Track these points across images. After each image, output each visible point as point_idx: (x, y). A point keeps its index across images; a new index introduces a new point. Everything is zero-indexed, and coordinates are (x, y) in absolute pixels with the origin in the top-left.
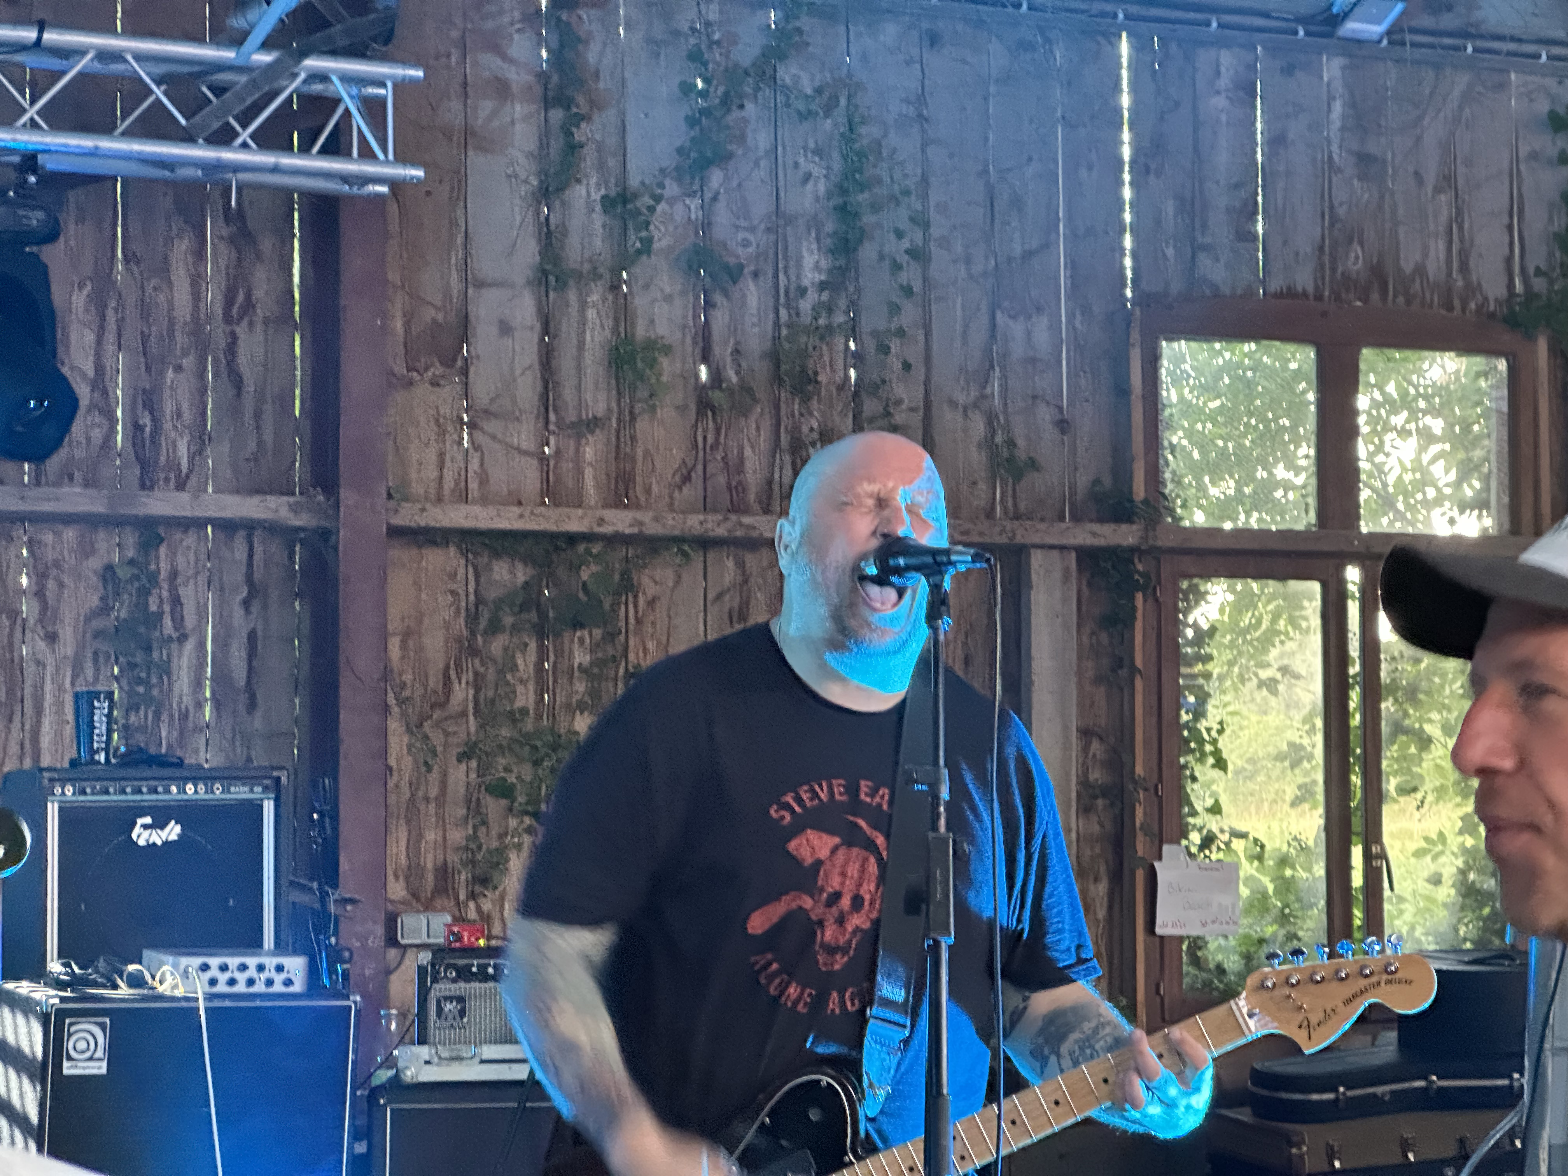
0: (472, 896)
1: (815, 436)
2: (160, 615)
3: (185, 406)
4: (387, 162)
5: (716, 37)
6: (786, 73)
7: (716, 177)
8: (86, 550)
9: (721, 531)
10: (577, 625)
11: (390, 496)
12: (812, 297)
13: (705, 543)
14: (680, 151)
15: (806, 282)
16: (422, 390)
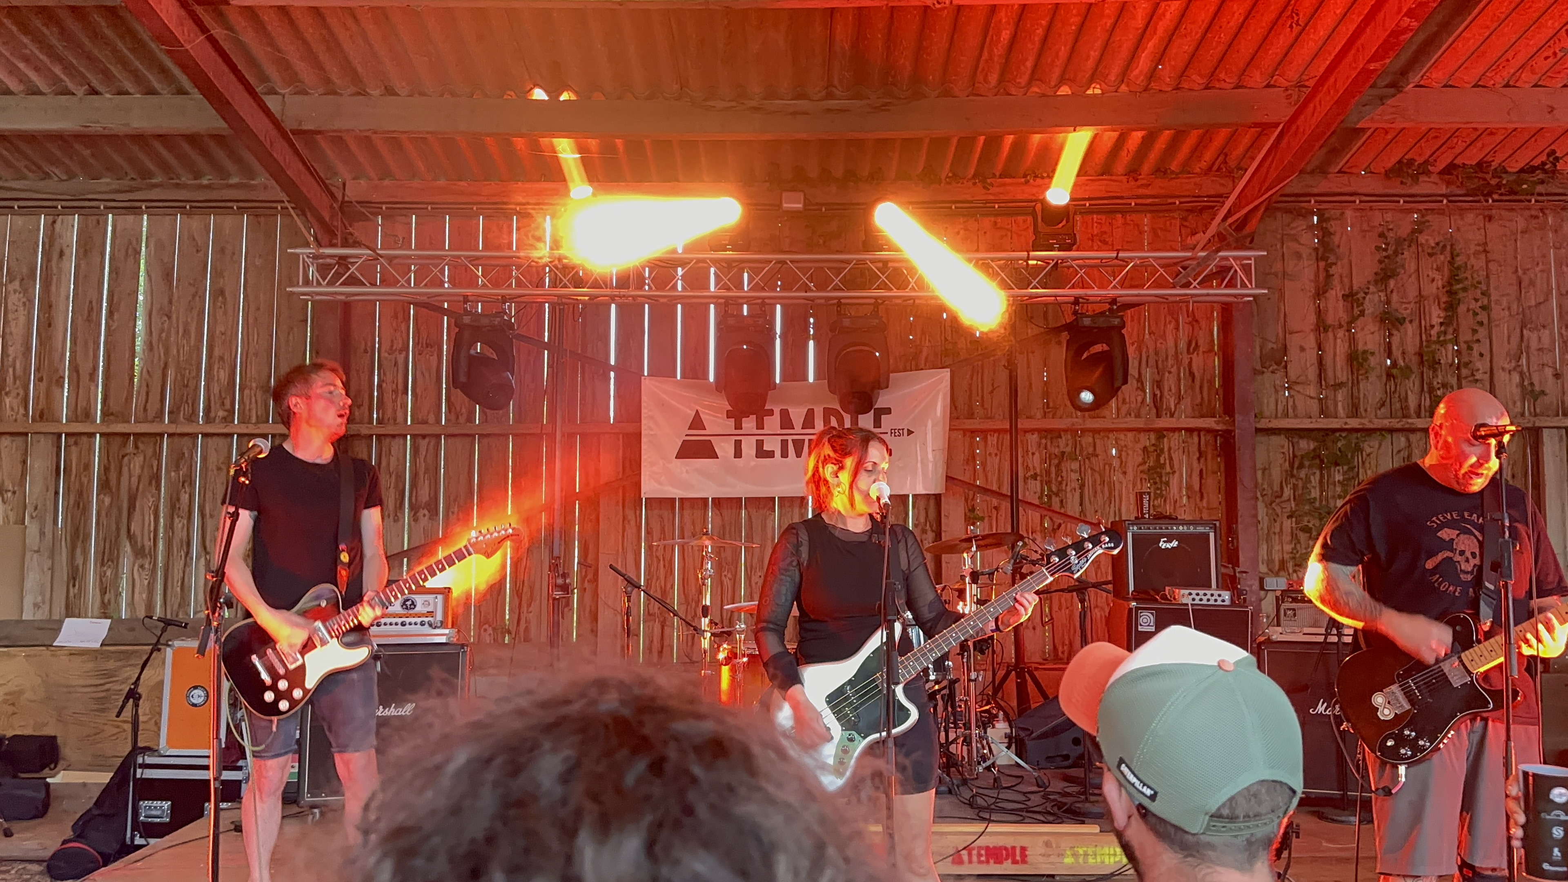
0: (1295, 571)
1: (1439, 386)
2: (1165, 464)
3: (1173, 387)
4: (1252, 289)
5: (1391, 227)
6: (1422, 239)
7: (1392, 283)
8: (1137, 441)
9: (1399, 426)
10: (1337, 464)
11: (1256, 416)
12: (1437, 329)
13: (1391, 431)
14: (1376, 274)
15: (1434, 323)
16: (1268, 375)
